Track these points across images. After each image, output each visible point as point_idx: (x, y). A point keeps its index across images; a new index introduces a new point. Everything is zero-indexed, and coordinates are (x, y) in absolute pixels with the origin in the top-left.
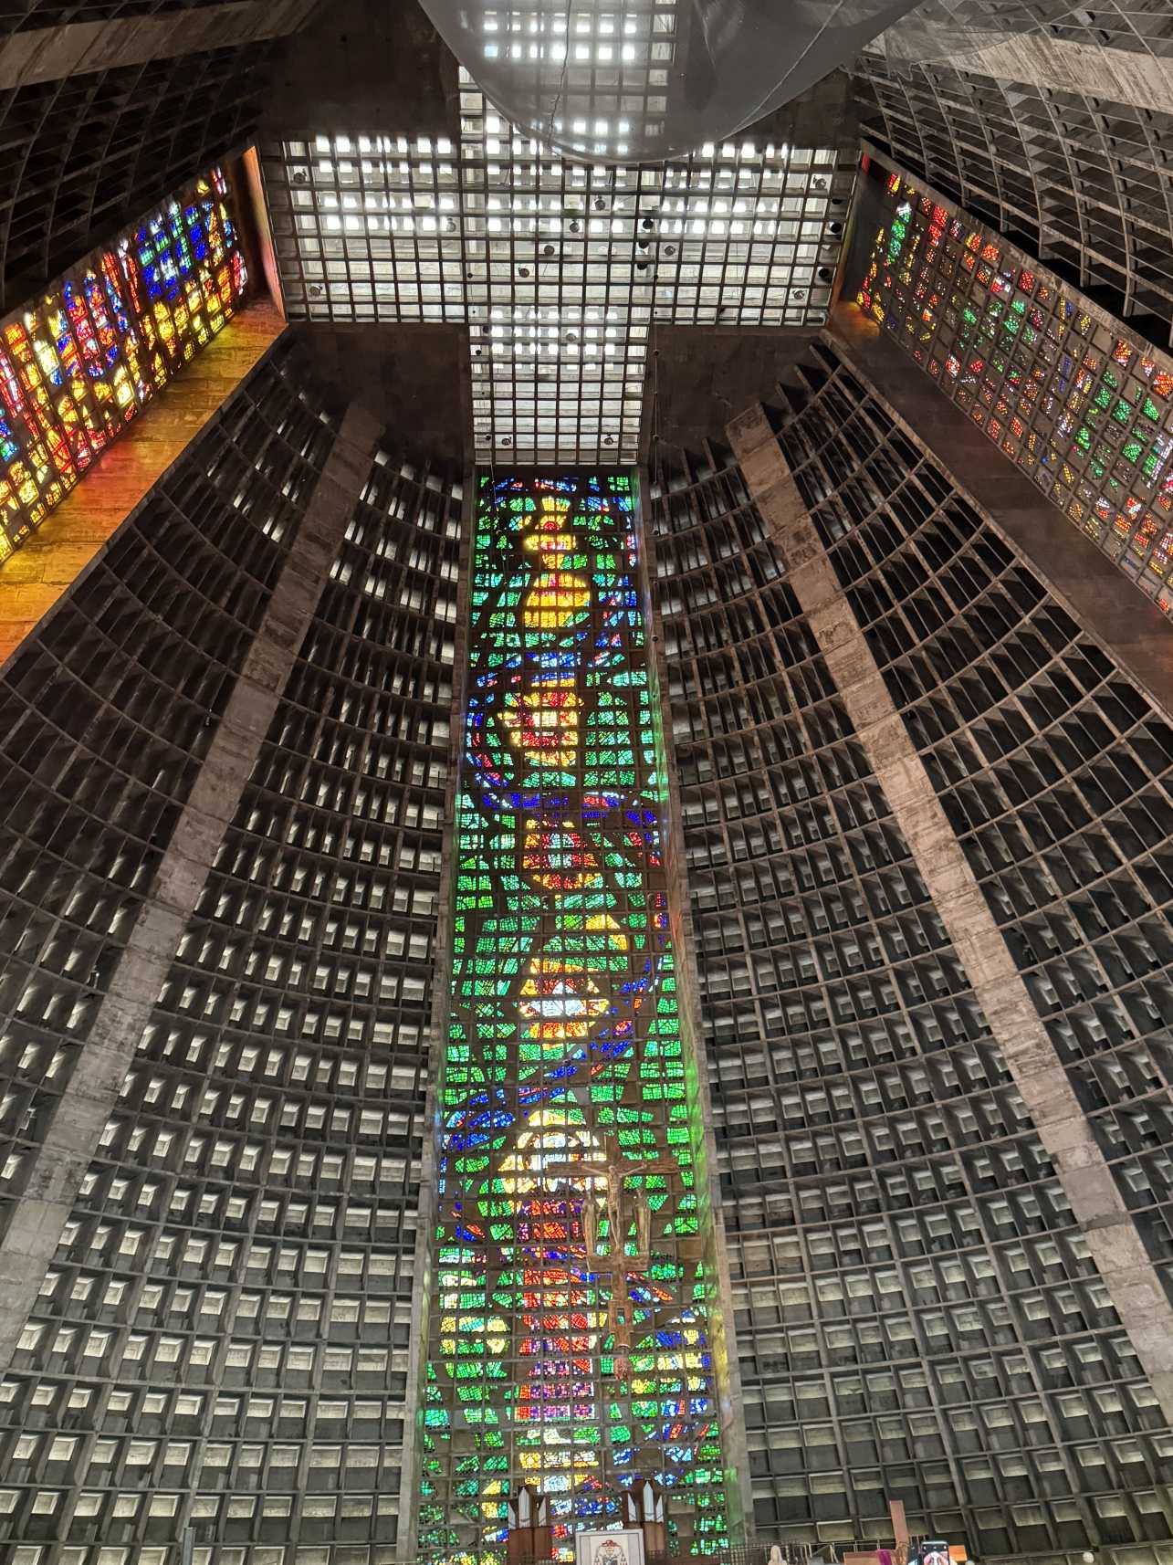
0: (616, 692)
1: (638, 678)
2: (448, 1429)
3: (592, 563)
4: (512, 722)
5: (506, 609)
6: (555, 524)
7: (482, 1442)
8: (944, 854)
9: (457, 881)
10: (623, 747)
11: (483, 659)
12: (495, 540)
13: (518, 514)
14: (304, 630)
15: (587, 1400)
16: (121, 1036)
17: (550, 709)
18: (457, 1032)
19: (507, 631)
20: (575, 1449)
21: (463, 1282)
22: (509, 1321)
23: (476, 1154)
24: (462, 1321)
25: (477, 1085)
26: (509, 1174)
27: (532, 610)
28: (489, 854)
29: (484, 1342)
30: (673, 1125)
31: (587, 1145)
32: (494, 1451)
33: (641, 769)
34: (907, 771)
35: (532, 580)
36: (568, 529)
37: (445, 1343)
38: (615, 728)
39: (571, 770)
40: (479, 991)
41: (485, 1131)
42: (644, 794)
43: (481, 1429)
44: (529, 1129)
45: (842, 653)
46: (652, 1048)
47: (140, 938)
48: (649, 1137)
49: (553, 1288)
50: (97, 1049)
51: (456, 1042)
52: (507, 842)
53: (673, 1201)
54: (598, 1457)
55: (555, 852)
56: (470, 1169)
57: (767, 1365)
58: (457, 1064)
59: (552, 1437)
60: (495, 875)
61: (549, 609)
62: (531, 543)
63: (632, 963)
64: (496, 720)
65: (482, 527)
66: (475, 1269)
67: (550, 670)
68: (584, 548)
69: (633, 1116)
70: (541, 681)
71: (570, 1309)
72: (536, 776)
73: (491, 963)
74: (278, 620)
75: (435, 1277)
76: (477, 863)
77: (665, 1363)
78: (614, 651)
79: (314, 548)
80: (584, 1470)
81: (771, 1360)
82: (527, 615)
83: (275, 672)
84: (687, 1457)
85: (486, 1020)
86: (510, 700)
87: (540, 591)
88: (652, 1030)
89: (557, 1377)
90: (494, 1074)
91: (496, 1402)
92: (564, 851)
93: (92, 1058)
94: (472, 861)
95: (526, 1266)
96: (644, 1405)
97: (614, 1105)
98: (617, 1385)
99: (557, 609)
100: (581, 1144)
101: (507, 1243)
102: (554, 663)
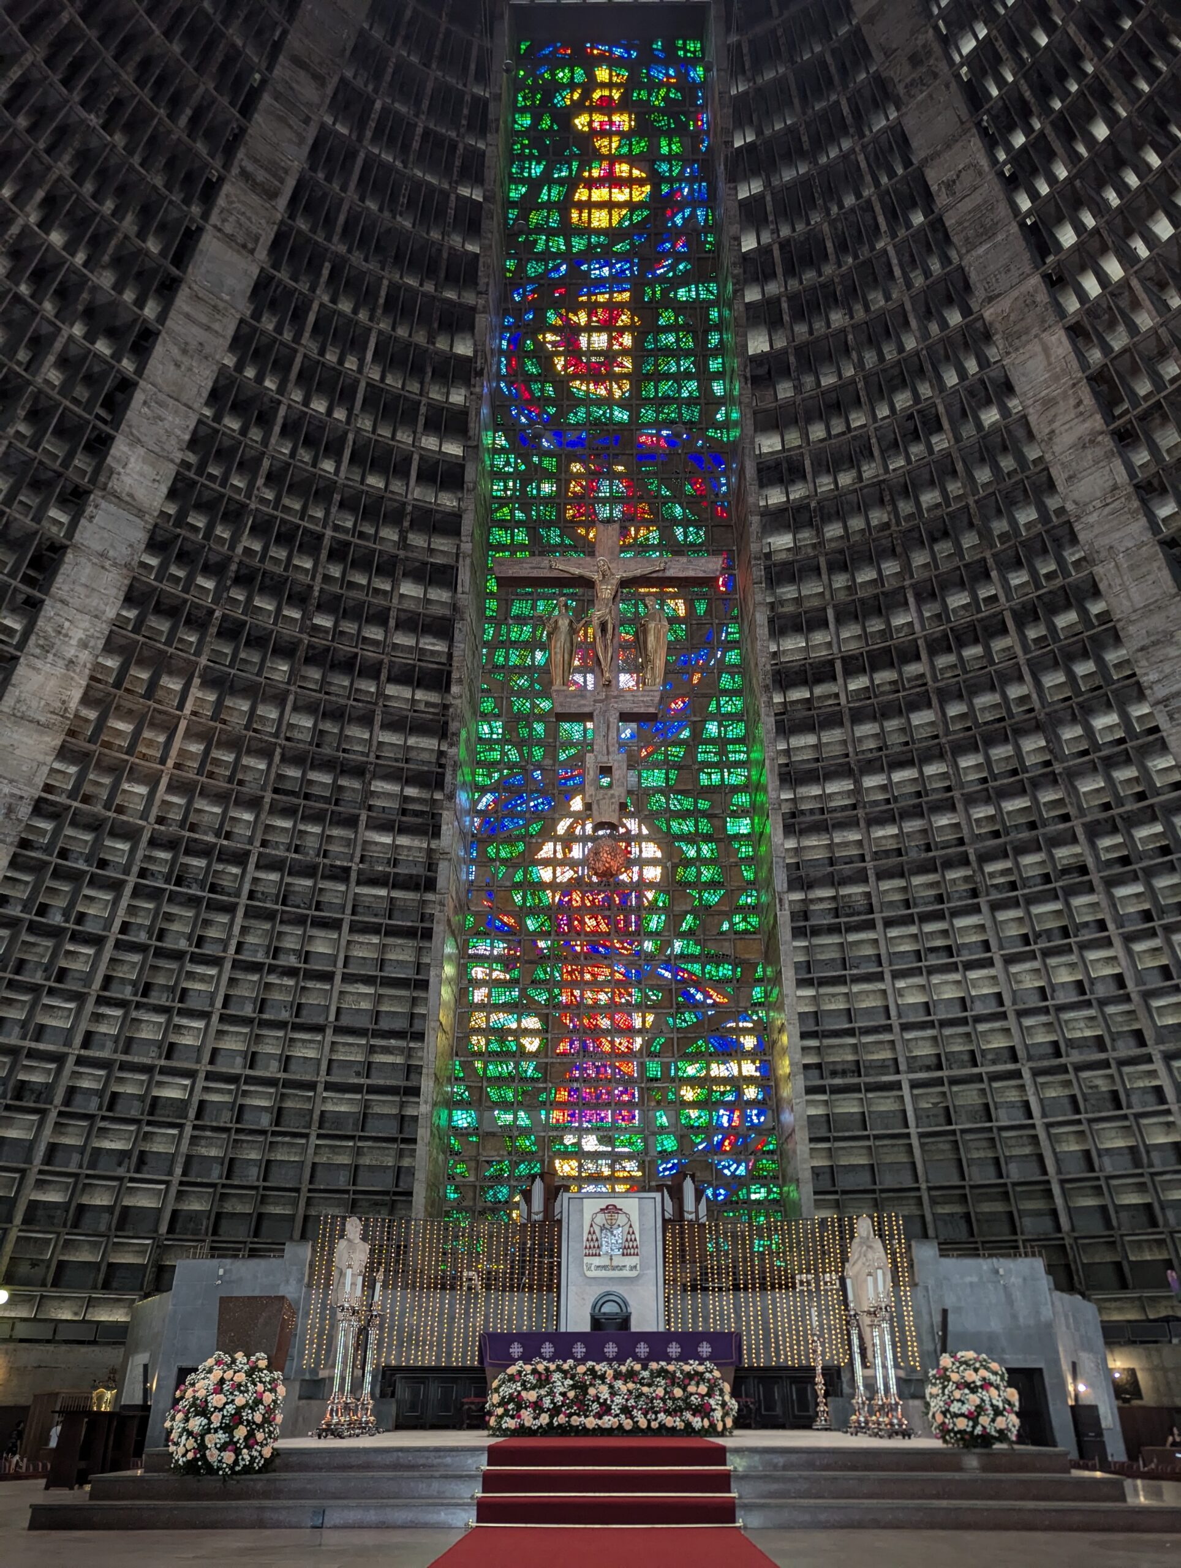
0: (680, 308)
1: (705, 292)
2: (476, 1131)
3: (654, 147)
4: (553, 343)
5: (549, 205)
6: (610, 97)
7: (514, 1146)
8: (1089, 452)
9: (489, 533)
10: (688, 376)
11: (521, 268)
12: (536, 120)
13: (564, 87)
14: (291, 183)
15: (630, 1105)
16: (70, 652)
17: (598, 330)
18: (488, 705)
19: (551, 233)
20: (616, 1158)
21: (495, 975)
22: (544, 1018)
23: (510, 841)
24: (493, 1017)
25: (511, 766)
26: (546, 862)
27: (581, 206)
28: (526, 503)
29: (517, 1040)
30: (735, 815)
31: (634, 830)
32: (526, 1156)
33: (707, 402)
34: (1046, 350)
35: (581, 169)
36: (625, 105)
37: (474, 1039)
38: (676, 353)
39: (623, 404)
40: (514, 660)
41: (520, 815)
42: (711, 433)
43: (512, 1132)
44: (570, 814)
45: (967, 205)
46: (712, 728)
47: (89, 534)
48: (705, 826)
49: (596, 985)
50: (39, 663)
51: (486, 717)
52: (547, 488)
53: (731, 895)
54: (641, 1167)
55: (604, 501)
56: (503, 854)
57: (834, 1074)
58: (490, 742)
59: (590, 1143)
60: (532, 527)
61: (600, 205)
62: (581, 122)
63: (690, 633)
64: (535, 342)
65: (521, 102)
66: (507, 963)
67: (600, 282)
68: (644, 129)
69: (688, 804)
70: (589, 294)
71: (612, 1008)
72: (582, 413)
73: (527, 629)
74: (256, 161)
75: (463, 970)
76: (512, 512)
77: (718, 1070)
78: (679, 258)
79: (302, 75)
80: (625, 1180)
81: (839, 1067)
82: (575, 215)
83: (254, 229)
84: (742, 1171)
85: (522, 693)
86: (552, 318)
87: (591, 184)
88: (712, 707)
89: (597, 1080)
90: (530, 753)
91: (530, 1103)
92: (612, 500)
93: (31, 673)
94: (505, 510)
95: (565, 960)
96: (694, 1113)
97: (666, 791)
98: (664, 1091)
99: (609, 205)
100: (628, 831)
101: (545, 935)
102: (606, 271)
